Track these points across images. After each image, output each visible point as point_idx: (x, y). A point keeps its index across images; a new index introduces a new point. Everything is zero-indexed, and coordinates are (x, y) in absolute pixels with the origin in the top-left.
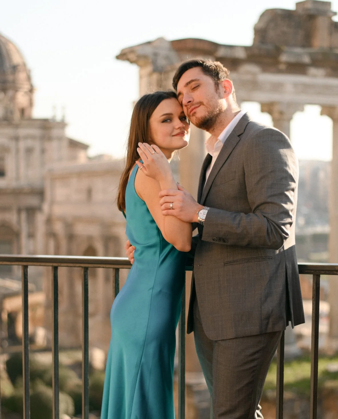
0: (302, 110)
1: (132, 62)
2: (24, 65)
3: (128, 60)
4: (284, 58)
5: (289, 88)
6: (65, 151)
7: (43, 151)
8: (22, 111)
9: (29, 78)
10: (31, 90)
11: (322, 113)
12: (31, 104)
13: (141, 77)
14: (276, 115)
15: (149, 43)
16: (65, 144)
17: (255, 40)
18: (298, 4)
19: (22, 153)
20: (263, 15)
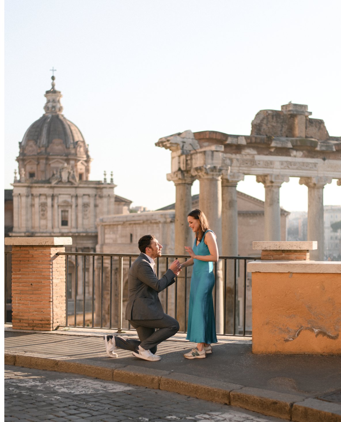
0: (288, 181)
1: (166, 148)
2: (84, 142)
3: (163, 146)
4: (273, 144)
5: (277, 165)
6: (113, 206)
7: (96, 206)
8: (81, 176)
9: (86, 152)
10: (88, 161)
11: (301, 183)
12: (87, 170)
13: (173, 158)
14: (268, 184)
15: (179, 134)
16: (113, 200)
17: (252, 131)
18: (283, 107)
19: (80, 208)
20: (258, 115)
